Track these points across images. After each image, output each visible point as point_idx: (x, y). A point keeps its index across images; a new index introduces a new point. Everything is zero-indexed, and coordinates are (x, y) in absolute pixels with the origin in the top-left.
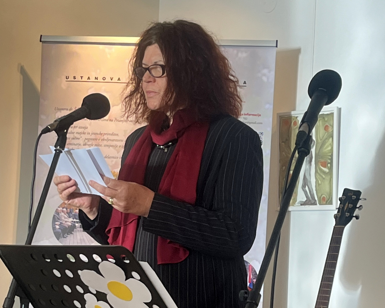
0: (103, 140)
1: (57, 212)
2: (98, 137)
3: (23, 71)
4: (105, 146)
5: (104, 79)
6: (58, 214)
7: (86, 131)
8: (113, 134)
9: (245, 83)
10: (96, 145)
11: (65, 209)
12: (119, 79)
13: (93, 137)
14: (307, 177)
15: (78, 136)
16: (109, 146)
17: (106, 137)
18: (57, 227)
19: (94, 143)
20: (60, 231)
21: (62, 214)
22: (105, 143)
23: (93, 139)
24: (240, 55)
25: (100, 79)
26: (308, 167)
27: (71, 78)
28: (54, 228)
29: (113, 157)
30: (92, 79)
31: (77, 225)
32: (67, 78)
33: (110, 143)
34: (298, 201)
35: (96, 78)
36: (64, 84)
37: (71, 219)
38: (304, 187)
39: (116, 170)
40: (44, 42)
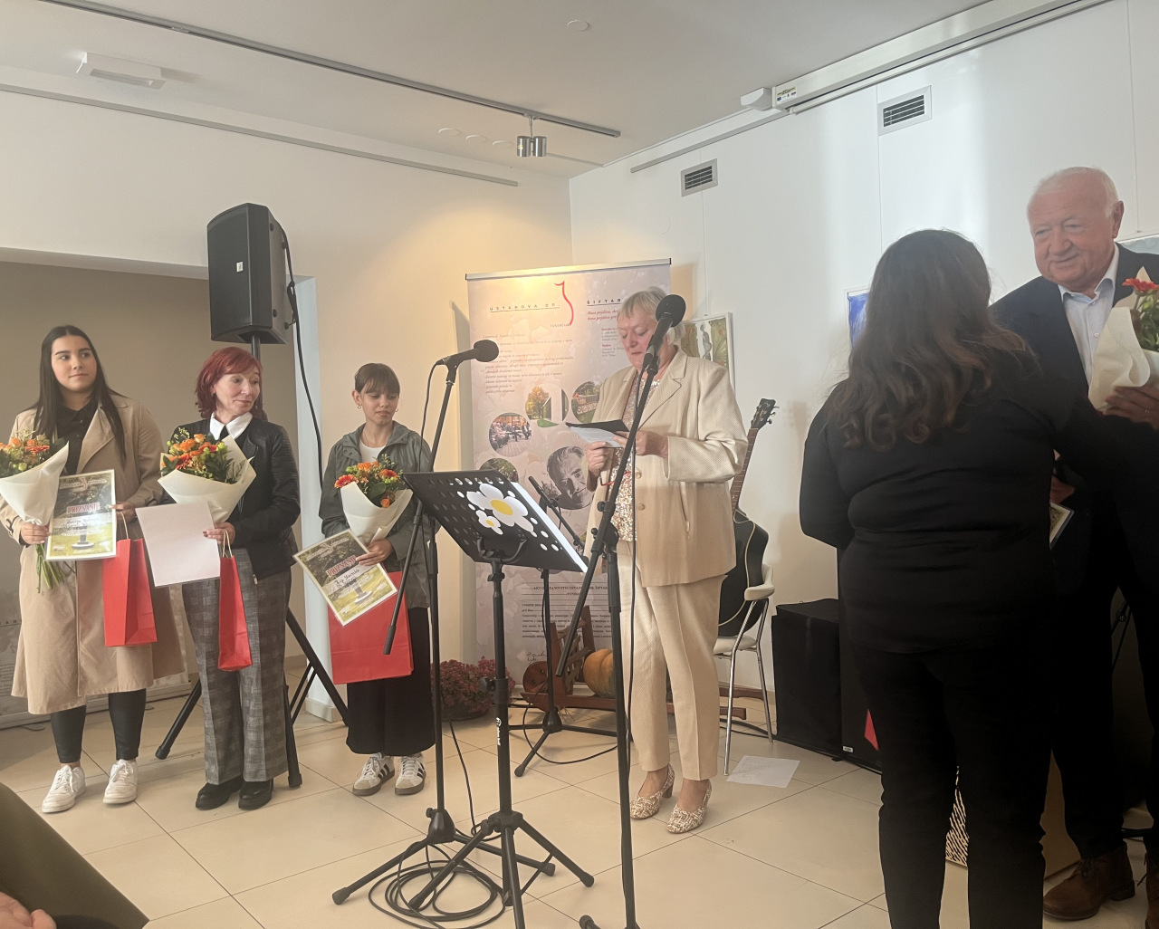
0: (527, 360)
1: (492, 427)
2: (522, 358)
3: (454, 307)
4: (529, 366)
5: (523, 307)
6: (494, 428)
7: (511, 354)
8: (534, 355)
10: (521, 366)
11: (499, 424)
12: (536, 306)
13: (518, 358)
15: (505, 359)
16: (532, 365)
17: (528, 358)
18: (494, 439)
19: (519, 363)
20: (496, 442)
21: (497, 428)
22: (528, 363)
24: (639, 274)
25: (519, 308)
27: (495, 309)
28: (491, 441)
29: (536, 375)
30: (513, 308)
31: (510, 436)
32: (491, 309)
33: (532, 363)
35: (516, 307)
36: (489, 315)
37: (505, 432)
39: (540, 386)
40: (469, 280)
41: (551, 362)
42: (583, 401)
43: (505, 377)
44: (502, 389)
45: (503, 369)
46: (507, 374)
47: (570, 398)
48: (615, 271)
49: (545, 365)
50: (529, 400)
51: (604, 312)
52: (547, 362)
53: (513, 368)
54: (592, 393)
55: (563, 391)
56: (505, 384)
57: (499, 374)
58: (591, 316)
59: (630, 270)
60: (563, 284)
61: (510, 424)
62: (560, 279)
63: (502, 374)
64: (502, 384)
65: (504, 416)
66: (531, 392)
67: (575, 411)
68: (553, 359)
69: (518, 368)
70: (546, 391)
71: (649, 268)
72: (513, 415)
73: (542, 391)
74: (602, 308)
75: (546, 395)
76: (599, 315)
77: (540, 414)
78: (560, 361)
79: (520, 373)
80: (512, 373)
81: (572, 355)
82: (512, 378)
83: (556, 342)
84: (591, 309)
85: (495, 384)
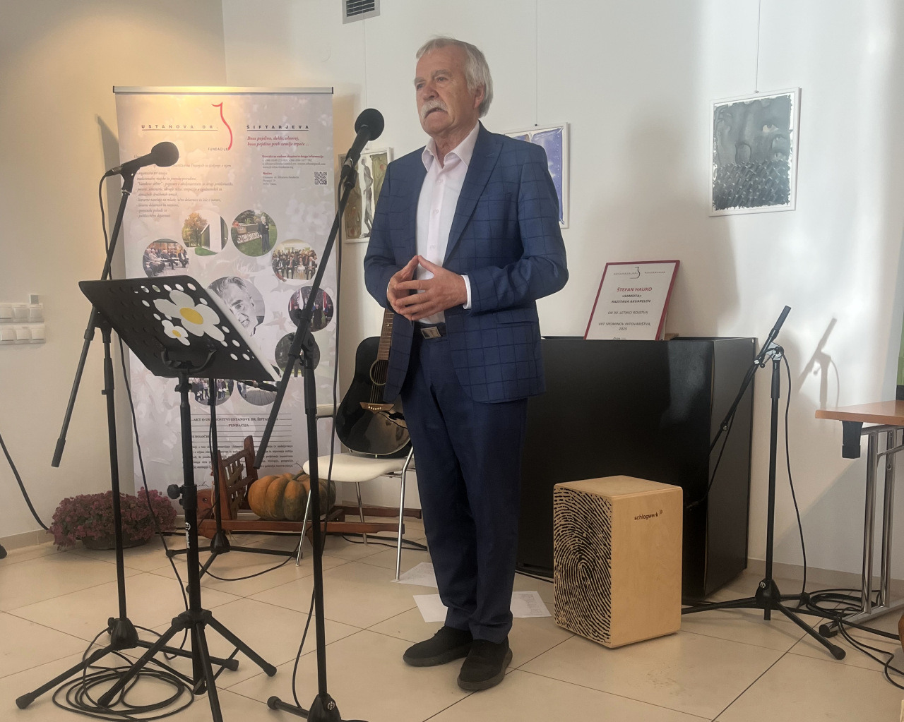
0: (183, 184)
1: (146, 253)
2: (178, 181)
3: (100, 122)
4: (185, 190)
5: (178, 126)
6: (148, 255)
7: (166, 176)
8: (191, 179)
9: (307, 127)
10: (176, 189)
11: (153, 250)
12: (192, 127)
13: (173, 181)
14: (369, 211)
15: (159, 181)
16: (189, 190)
17: (184, 181)
18: (148, 266)
19: (174, 187)
20: (151, 270)
21: (152, 254)
22: (184, 187)
23: (174, 184)
24: (300, 101)
25: (174, 127)
26: (368, 202)
27: (147, 127)
28: (145, 268)
29: (194, 200)
30: (167, 127)
31: (166, 263)
32: (143, 127)
33: (189, 187)
34: (362, 233)
35: (170, 127)
36: (141, 133)
37: (160, 259)
38: (366, 221)
39: (197, 212)
40: (117, 93)
41: (209, 187)
42: (243, 230)
43: (160, 200)
44: (156, 213)
45: (157, 192)
46: (162, 197)
47: (229, 226)
48: (276, 96)
49: (202, 190)
50: (186, 226)
51: (264, 139)
52: (205, 187)
53: (168, 192)
54: (253, 222)
55: (222, 219)
56: (159, 208)
57: (153, 197)
58: (251, 142)
59: (292, 97)
60: (221, 105)
61: (166, 251)
62: (218, 100)
63: (156, 197)
64: (156, 208)
65: (160, 242)
66: (188, 218)
67: (235, 240)
68: (212, 185)
69: (173, 192)
70: (204, 217)
71: (311, 96)
72: (169, 242)
73: (200, 219)
74: (263, 134)
75: (204, 222)
76: (260, 141)
77: (197, 242)
78: (219, 187)
79: (176, 198)
80: (168, 197)
81: (231, 181)
82: (167, 203)
83: (214, 166)
84: (250, 134)
85: (148, 208)
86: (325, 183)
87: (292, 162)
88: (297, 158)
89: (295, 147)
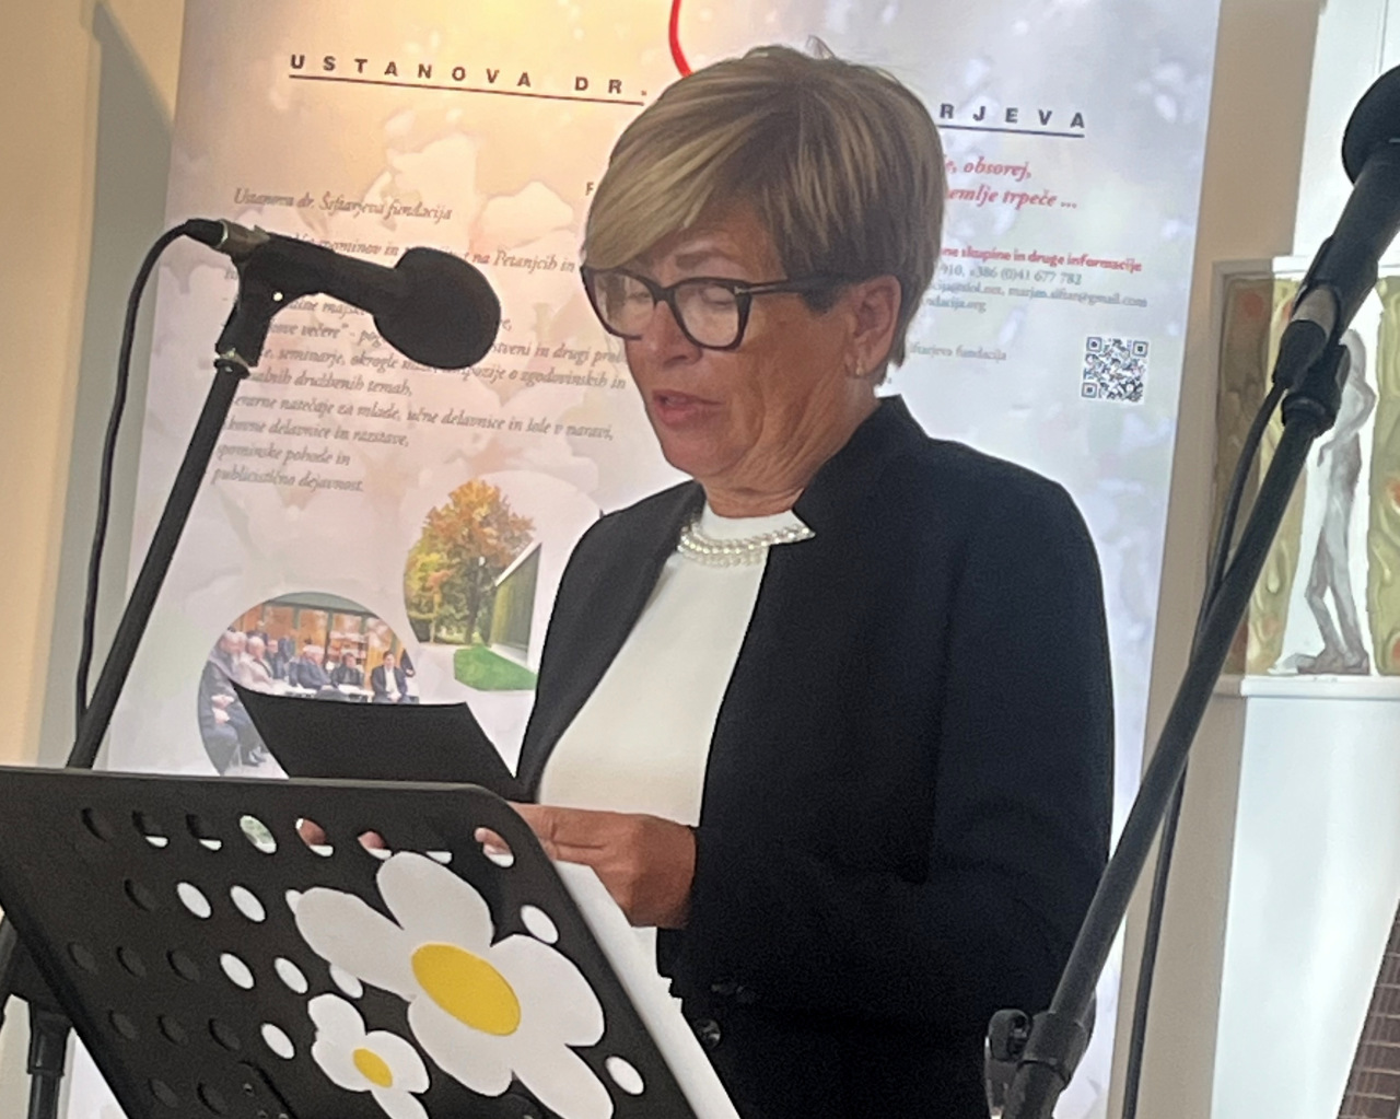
5: (459, 73)
6: (227, 660)
9: (1078, 120)
11: (257, 641)
12: (524, 80)
14: (1334, 548)
15: (330, 320)
18: (221, 715)
20: (231, 732)
21: (246, 659)
25: (441, 76)
26: (1337, 504)
27: (314, 66)
28: (205, 721)
29: (481, 423)
30: (408, 73)
32: (297, 63)
34: (1286, 654)
35: (424, 71)
36: (281, 89)
37: (282, 686)
38: (1314, 592)
39: (490, 479)
41: (565, 366)
43: (323, 408)
44: (298, 469)
45: (317, 370)
46: (337, 397)
50: (430, 539)
52: (544, 365)
53: (369, 373)
56: (315, 445)
61: (317, 651)
63: (306, 393)
64: (297, 443)
65: (290, 609)
66: (442, 502)
68: (579, 357)
69: (394, 375)
72: (336, 609)
73: (495, 502)
77: (470, 621)
78: (612, 371)
86: (1135, 396)
87: (985, 282)
88: (1012, 264)
89: (1004, 213)
